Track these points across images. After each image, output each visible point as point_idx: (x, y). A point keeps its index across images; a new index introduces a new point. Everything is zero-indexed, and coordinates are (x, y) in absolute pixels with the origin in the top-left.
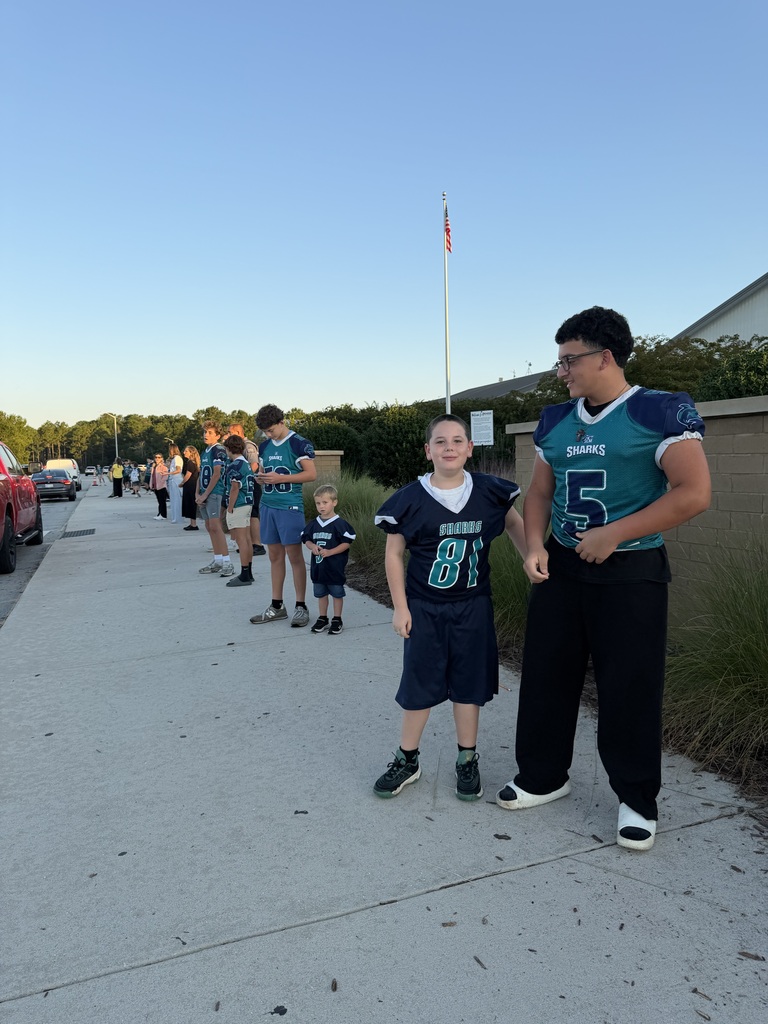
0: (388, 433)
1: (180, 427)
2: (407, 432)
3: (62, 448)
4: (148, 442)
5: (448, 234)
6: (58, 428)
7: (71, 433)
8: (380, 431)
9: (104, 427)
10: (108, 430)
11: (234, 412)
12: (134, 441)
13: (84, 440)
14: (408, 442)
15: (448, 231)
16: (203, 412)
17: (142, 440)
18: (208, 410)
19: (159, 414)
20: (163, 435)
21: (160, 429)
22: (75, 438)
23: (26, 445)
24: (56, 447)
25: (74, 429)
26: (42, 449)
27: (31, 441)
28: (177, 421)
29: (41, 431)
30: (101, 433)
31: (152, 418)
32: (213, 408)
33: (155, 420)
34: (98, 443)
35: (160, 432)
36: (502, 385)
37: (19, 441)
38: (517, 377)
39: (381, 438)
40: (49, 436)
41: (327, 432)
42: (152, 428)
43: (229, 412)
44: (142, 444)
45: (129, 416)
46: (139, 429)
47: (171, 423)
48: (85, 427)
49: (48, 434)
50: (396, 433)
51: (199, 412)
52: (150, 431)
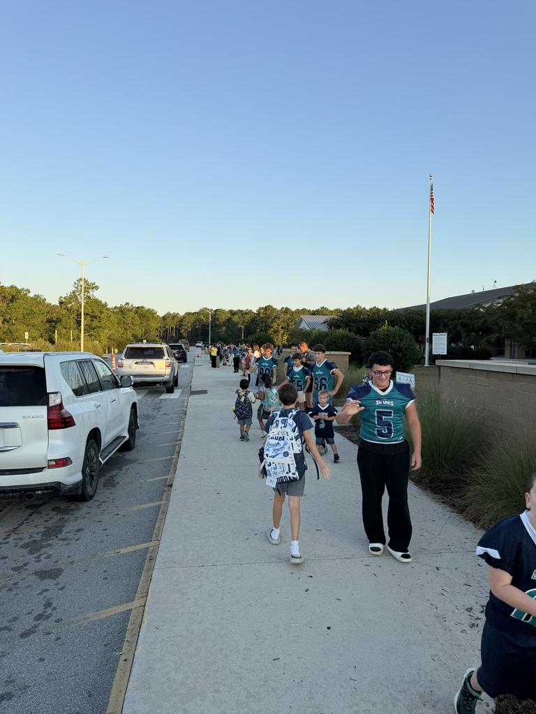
0: (380, 343)
1: (248, 318)
2: (392, 343)
3: (176, 329)
4: (228, 327)
5: (432, 202)
6: (175, 316)
7: (182, 320)
8: (375, 341)
9: (202, 317)
10: (204, 319)
11: (283, 308)
12: (219, 326)
13: (189, 325)
14: (392, 349)
15: (432, 200)
16: (263, 308)
17: (224, 325)
18: (266, 307)
19: (235, 309)
20: (237, 323)
21: (236, 319)
22: (184, 323)
23: (155, 327)
24: (172, 328)
25: (184, 317)
26: (164, 329)
27: (159, 325)
28: (246, 313)
29: (164, 318)
30: (199, 320)
31: (231, 311)
32: (269, 306)
33: (233, 313)
34: (197, 327)
35: (235, 321)
36: (474, 296)
37: (152, 324)
38: (485, 290)
39: (375, 345)
40: (169, 320)
41: (342, 339)
42: (230, 318)
43: (279, 308)
44: (224, 328)
45: (217, 310)
46: (223, 318)
47: (242, 314)
48: (191, 316)
49: (168, 320)
50: (384, 343)
51: (260, 308)
52: (229, 320)
